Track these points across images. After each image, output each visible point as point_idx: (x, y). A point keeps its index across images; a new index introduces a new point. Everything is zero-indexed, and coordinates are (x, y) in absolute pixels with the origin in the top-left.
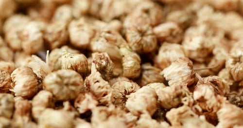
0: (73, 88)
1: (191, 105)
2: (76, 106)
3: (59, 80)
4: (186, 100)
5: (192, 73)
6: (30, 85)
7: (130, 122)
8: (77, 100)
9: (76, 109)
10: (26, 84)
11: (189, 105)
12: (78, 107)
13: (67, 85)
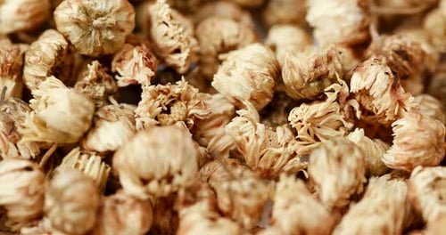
0: (110, 35)
1: (343, 100)
2: (113, 70)
3: (82, 17)
4: (332, 91)
5: (363, 21)
6: (31, 11)
7: (219, 115)
8: (116, 58)
9: (113, 75)
10: (24, 8)
11: (337, 100)
12: (117, 73)
13: (98, 29)
